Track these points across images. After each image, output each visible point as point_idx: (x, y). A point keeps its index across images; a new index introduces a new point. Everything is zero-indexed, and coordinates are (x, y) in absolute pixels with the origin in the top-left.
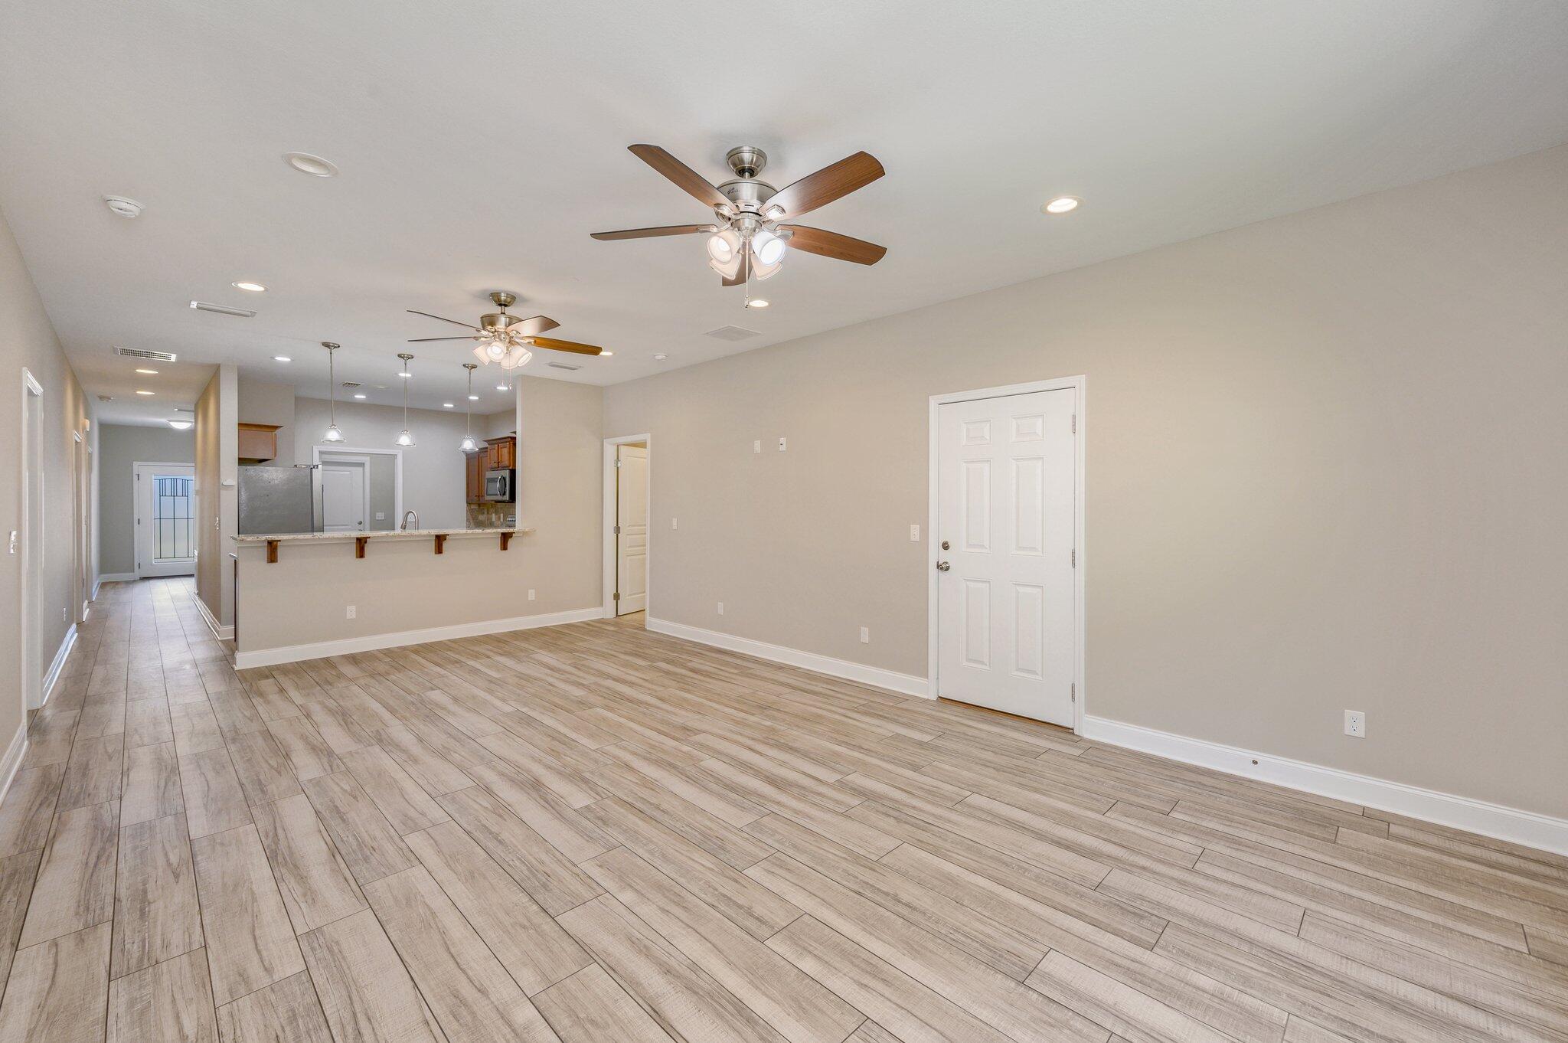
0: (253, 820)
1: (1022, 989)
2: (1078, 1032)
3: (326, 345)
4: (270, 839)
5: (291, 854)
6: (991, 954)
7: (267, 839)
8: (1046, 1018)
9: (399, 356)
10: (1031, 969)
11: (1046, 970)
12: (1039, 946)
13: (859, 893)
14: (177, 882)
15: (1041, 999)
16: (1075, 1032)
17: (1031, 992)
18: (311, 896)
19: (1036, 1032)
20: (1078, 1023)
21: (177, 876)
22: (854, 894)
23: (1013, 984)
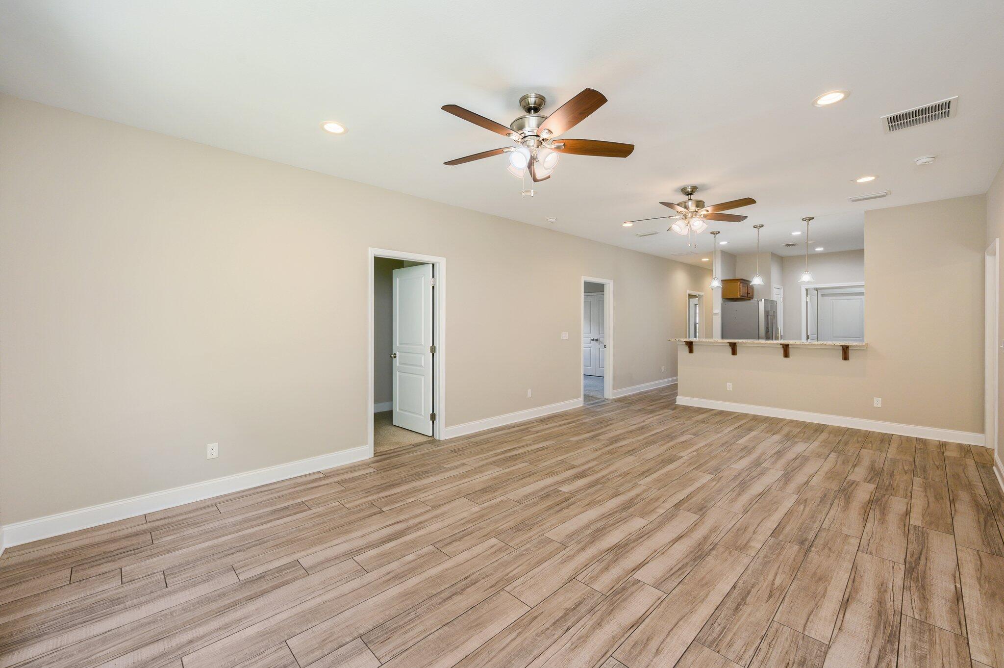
1: (356, 635)
2: (312, 651)
3: (712, 233)
6: (390, 629)
8: (330, 639)
9: (754, 227)
10: (369, 646)
11: (364, 653)
12: (387, 658)
13: (466, 578)
15: (344, 642)
16: (314, 649)
17: (351, 639)
19: (325, 631)
20: (318, 654)
22: (467, 575)
23: (361, 632)
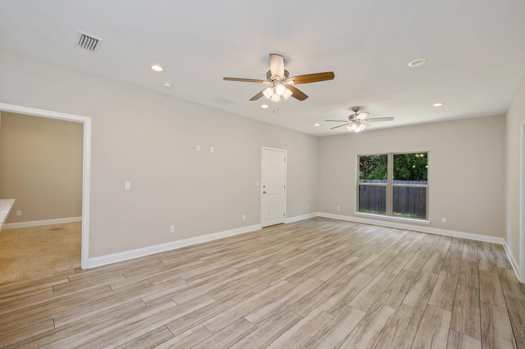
0: (428, 305)
4: (427, 295)
5: (426, 288)
7: (428, 296)
14: (460, 300)
18: (430, 278)
21: (460, 302)
